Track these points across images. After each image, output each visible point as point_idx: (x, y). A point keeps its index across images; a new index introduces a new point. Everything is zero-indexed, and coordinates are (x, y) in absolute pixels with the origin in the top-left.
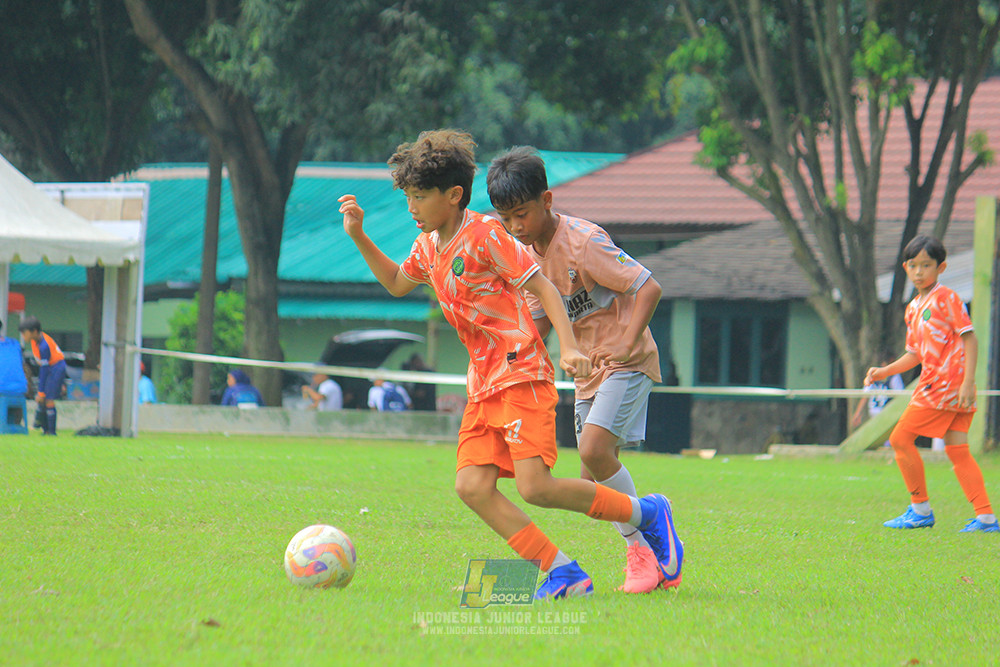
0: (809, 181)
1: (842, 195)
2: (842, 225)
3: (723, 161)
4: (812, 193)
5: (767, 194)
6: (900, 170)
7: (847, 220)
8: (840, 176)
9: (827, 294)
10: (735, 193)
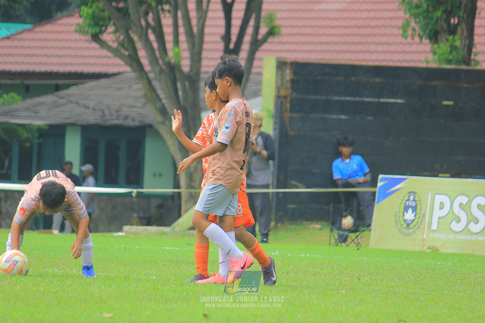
0: (155, 45)
1: (177, 54)
2: (178, 75)
3: (97, 29)
4: (157, 53)
5: (127, 53)
6: (218, 38)
7: (181, 72)
8: (176, 42)
9: (167, 123)
10: (105, 52)
